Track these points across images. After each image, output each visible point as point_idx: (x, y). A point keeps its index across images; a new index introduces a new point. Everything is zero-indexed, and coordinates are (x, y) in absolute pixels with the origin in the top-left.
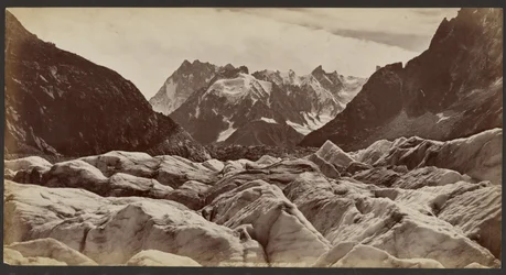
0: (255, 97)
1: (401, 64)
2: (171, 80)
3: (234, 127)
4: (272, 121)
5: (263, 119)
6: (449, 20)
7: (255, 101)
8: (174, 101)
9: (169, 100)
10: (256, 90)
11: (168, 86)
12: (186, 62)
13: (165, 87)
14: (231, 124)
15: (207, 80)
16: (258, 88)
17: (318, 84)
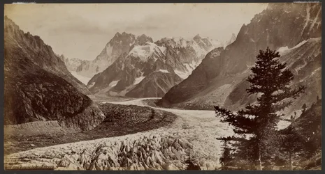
0: (157, 57)
1: (222, 48)
2: (109, 45)
3: (144, 75)
4: (166, 71)
5: (160, 70)
6: (246, 24)
7: (156, 59)
8: (111, 57)
9: (108, 57)
10: (157, 53)
11: (107, 48)
12: (118, 33)
13: (105, 49)
14: (142, 73)
15: (131, 45)
16: (158, 51)
17: (197, 45)
